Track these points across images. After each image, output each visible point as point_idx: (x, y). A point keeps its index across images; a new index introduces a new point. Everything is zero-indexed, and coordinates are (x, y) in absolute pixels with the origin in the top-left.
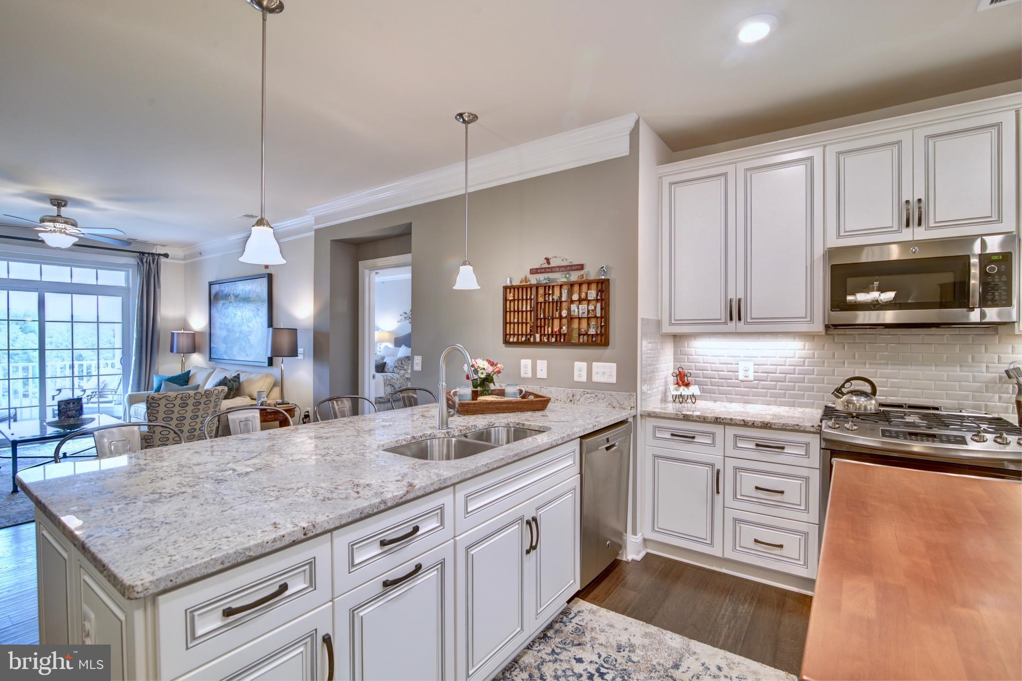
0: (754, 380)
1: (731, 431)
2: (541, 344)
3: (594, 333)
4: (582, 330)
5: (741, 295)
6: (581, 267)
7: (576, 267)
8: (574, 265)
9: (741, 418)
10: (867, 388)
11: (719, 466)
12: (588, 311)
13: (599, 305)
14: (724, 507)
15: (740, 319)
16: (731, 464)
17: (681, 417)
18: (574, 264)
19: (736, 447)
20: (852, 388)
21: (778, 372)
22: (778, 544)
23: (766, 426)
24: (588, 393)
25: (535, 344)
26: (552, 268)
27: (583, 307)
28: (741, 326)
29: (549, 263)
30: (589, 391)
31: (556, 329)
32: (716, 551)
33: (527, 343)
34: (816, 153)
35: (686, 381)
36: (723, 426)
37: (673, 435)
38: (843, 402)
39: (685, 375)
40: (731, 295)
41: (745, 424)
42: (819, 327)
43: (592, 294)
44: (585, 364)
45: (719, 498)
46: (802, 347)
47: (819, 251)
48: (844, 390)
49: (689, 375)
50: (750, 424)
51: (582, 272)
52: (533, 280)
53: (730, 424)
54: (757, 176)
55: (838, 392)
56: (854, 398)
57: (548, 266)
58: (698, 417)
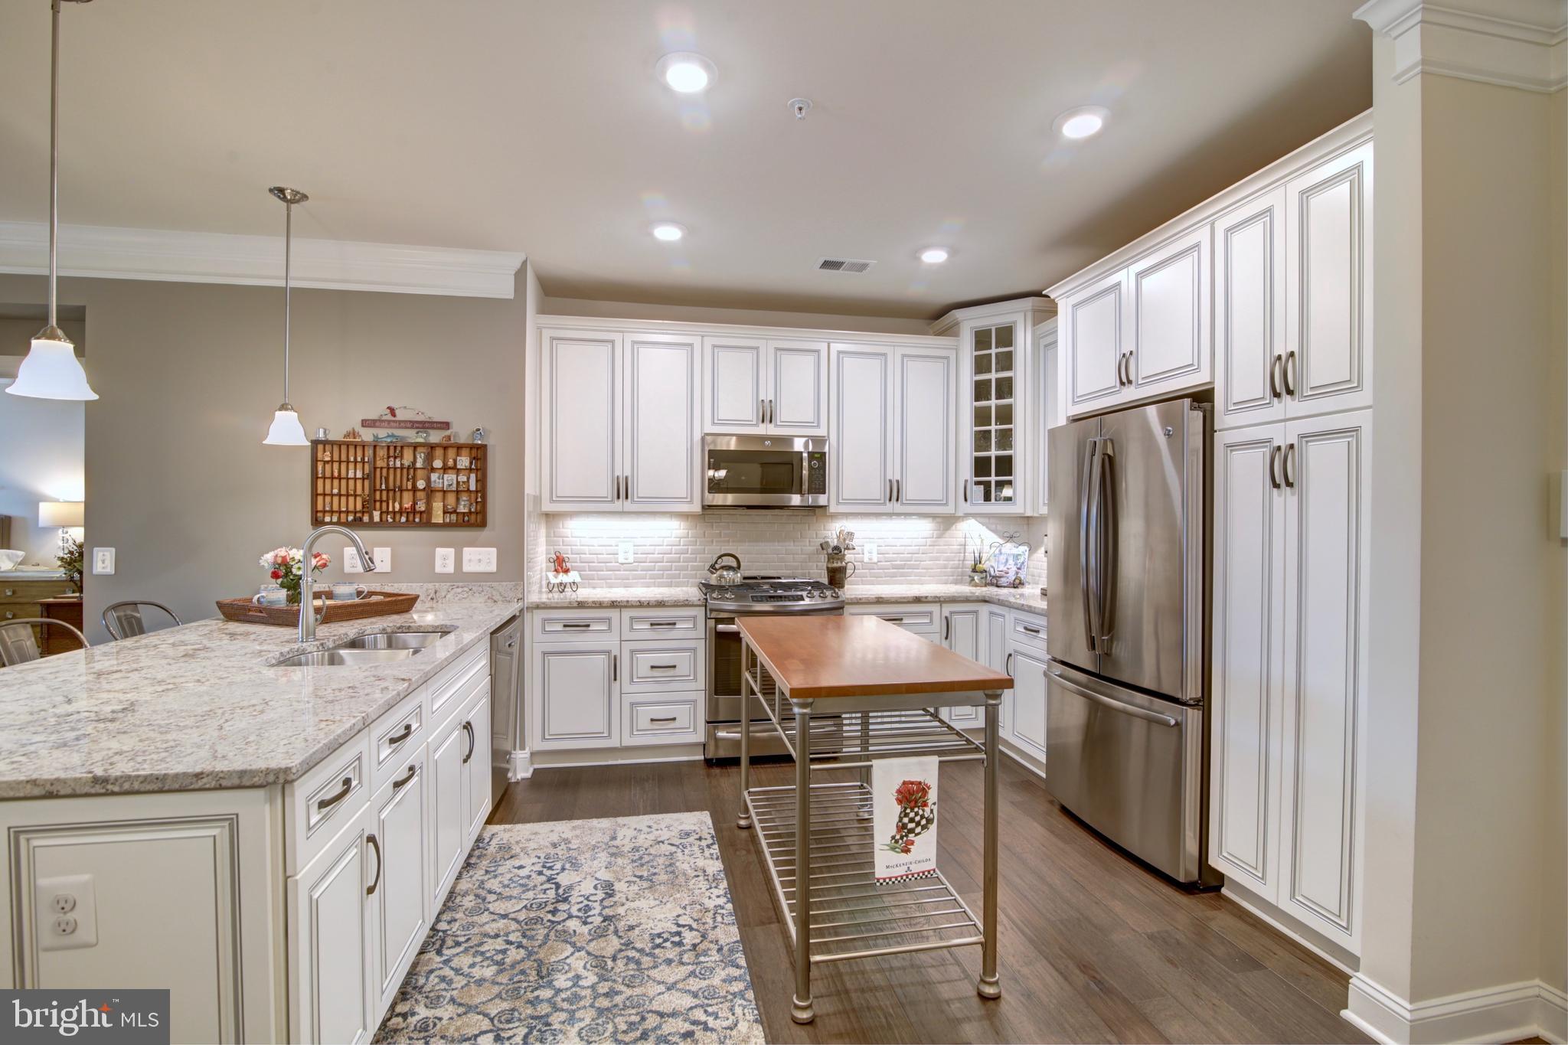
0: (634, 562)
1: (627, 614)
2: (382, 525)
3: (466, 510)
4: (449, 507)
5: (628, 473)
6: (446, 425)
7: (438, 425)
8: (437, 422)
9: (637, 599)
10: (734, 564)
11: (615, 652)
12: (458, 483)
13: (473, 476)
14: (621, 694)
15: (627, 498)
16: (627, 647)
17: (575, 605)
18: (434, 420)
19: (632, 629)
20: (723, 564)
21: (656, 552)
22: (671, 717)
23: (660, 604)
24: (458, 587)
25: (372, 525)
26: (400, 422)
27: (450, 478)
28: (628, 505)
29: (394, 415)
30: (461, 584)
31: (407, 505)
32: (614, 742)
33: (358, 524)
34: (696, 341)
35: (564, 567)
36: (619, 610)
37: (565, 626)
38: (716, 577)
39: (563, 560)
40: (618, 473)
41: (641, 605)
42: (697, 508)
43: (464, 462)
45: (616, 686)
46: (677, 527)
47: (697, 437)
48: (717, 566)
49: (566, 560)
50: (646, 604)
51: (448, 433)
52: (367, 435)
53: (626, 607)
54: (644, 351)
55: (713, 568)
56: (725, 573)
57: (393, 419)
58: (594, 602)
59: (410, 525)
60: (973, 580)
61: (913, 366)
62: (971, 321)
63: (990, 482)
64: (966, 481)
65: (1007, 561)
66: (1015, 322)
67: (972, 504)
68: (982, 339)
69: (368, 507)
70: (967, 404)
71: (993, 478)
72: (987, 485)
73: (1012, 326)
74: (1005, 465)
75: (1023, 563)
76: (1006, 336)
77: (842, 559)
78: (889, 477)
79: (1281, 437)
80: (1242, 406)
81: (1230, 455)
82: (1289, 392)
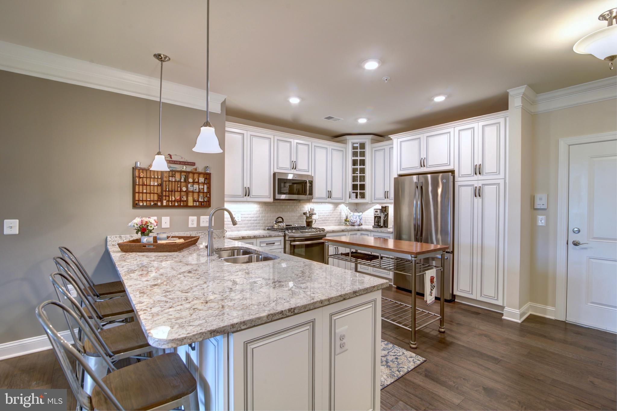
1: (258, 241)
2: (167, 207)
3: (202, 200)
4: (196, 199)
5: (249, 185)
6: (193, 164)
7: (191, 164)
8: (190, 162)
9: (262, 235)
10: (281, 221)
12: (199, 188)
13: (205, 186)
15: (249, 196)
17: (241, 238)
18: (188, 161)
19: (260, 246)
20: (278, 221)
21: (249, 217)
23: (270, 236)
24: (200, 233)
25: (162, 207)
26: (173, 161)
27: (196, 186)
28: (248, 199)
29: (171, 158)
30: (201, 232)
31: (178, 198)
33: (155, 206)
34: (272, 137)
36: (256, 239)
40: (245, 186)
41: (264, 237)
42: (269, 200)
43: (202, 180)
44: (196, 217)
46: (257, 207)
47: (272, 173)
51: (195, 167)
53: (258, 238)
54: (254, 139)
55: (276, 222)
56: (280, 224)
57: (171, 160)
58: (248, 237)
59: (179, 207)
60: (346, 224)
61: (335, 153)
62: (351, 140)
63: (357, 192)
64: (350, 192)
65: (356, 217)
66: (366, 142)
67: (352, 199)
68: (355, 146)
69: (160, 199)
70: (350, 167)
71: (359, 191)
72: (357, 194)
73: (364, 143)
74: (363, 187)
75: (361, 218)
76: (363, 146)
77: (311, 218)
78: (328, 190)
79: (478, 184)
80: (464, 176)
81: (460, 188)
82: (480, 174)
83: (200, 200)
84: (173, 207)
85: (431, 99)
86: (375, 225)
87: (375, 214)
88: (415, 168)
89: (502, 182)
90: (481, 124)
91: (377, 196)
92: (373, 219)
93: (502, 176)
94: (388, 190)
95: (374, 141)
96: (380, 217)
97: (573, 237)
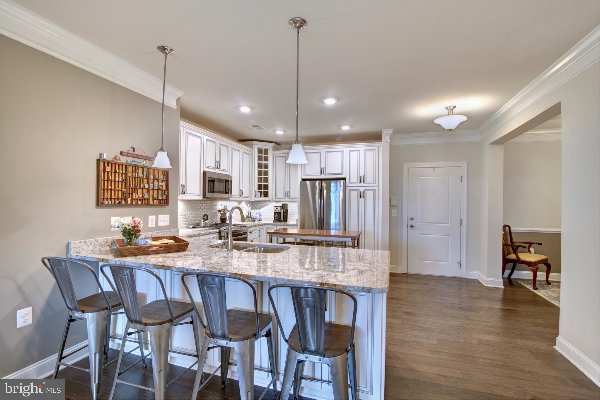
2: (131, 205)
4: (156, 197)
5: (184, 183)
12: (159, 186)
13: (164, 183)
15: (184, 193)
25: (127, 205)
26: (137, 155)
27: (156, 183)
28: (184, 196)
29: (134, 151)
31: (140, 195)
33: (120, 205)
34: (202, 136)
40: (181, 183)
42: (199, 198)
43: (161, 177)
44: (155, 216)
52: (123, 160)
54: (189, 137)
57: (134, 153)
59: (142, 205)
60: (249, 219)
61: (245, 155)
62: (257, 145)
63: (262, 192)
64: (256, 191)
65: (256, 214)
66: (269, 149)
67: (258, 198)
68: (260, 151)
69: (125, 197)
70: (256, 169)
71: (263, 191)
72: (261, 193)
73: (268, 150)
74: (266, 187)
75: (261, 214)
76: (266, 151)
77: (225, 215)
78: (240, 189)
79: (362, 189)
80: (352, 183)
81: (350, 191)
82: (363, 182)
83: (160, 198)
84: (137, 205)
85: (340, 127)
86: (275, 220)
87: (276, 211)
88: (317, 175)
89: (376, 188)
90: (364, 148)
91: (278, 196)
92: (273, 215)
93: (376, 184)
94: (288, 191)
95: (275, 149)
96: (280, 213)
97: (411, 223)
